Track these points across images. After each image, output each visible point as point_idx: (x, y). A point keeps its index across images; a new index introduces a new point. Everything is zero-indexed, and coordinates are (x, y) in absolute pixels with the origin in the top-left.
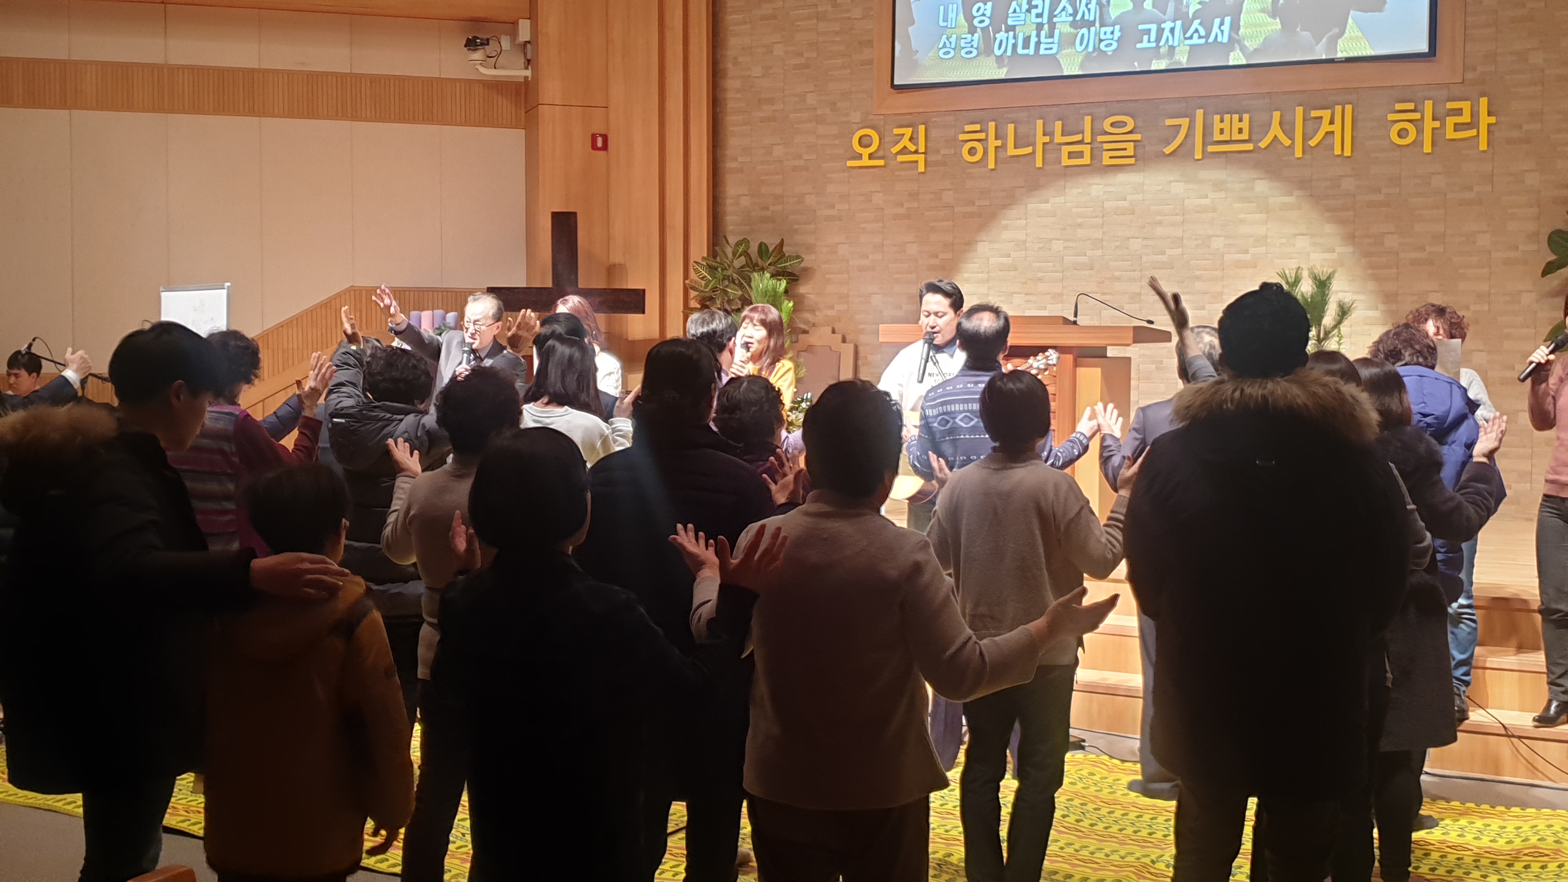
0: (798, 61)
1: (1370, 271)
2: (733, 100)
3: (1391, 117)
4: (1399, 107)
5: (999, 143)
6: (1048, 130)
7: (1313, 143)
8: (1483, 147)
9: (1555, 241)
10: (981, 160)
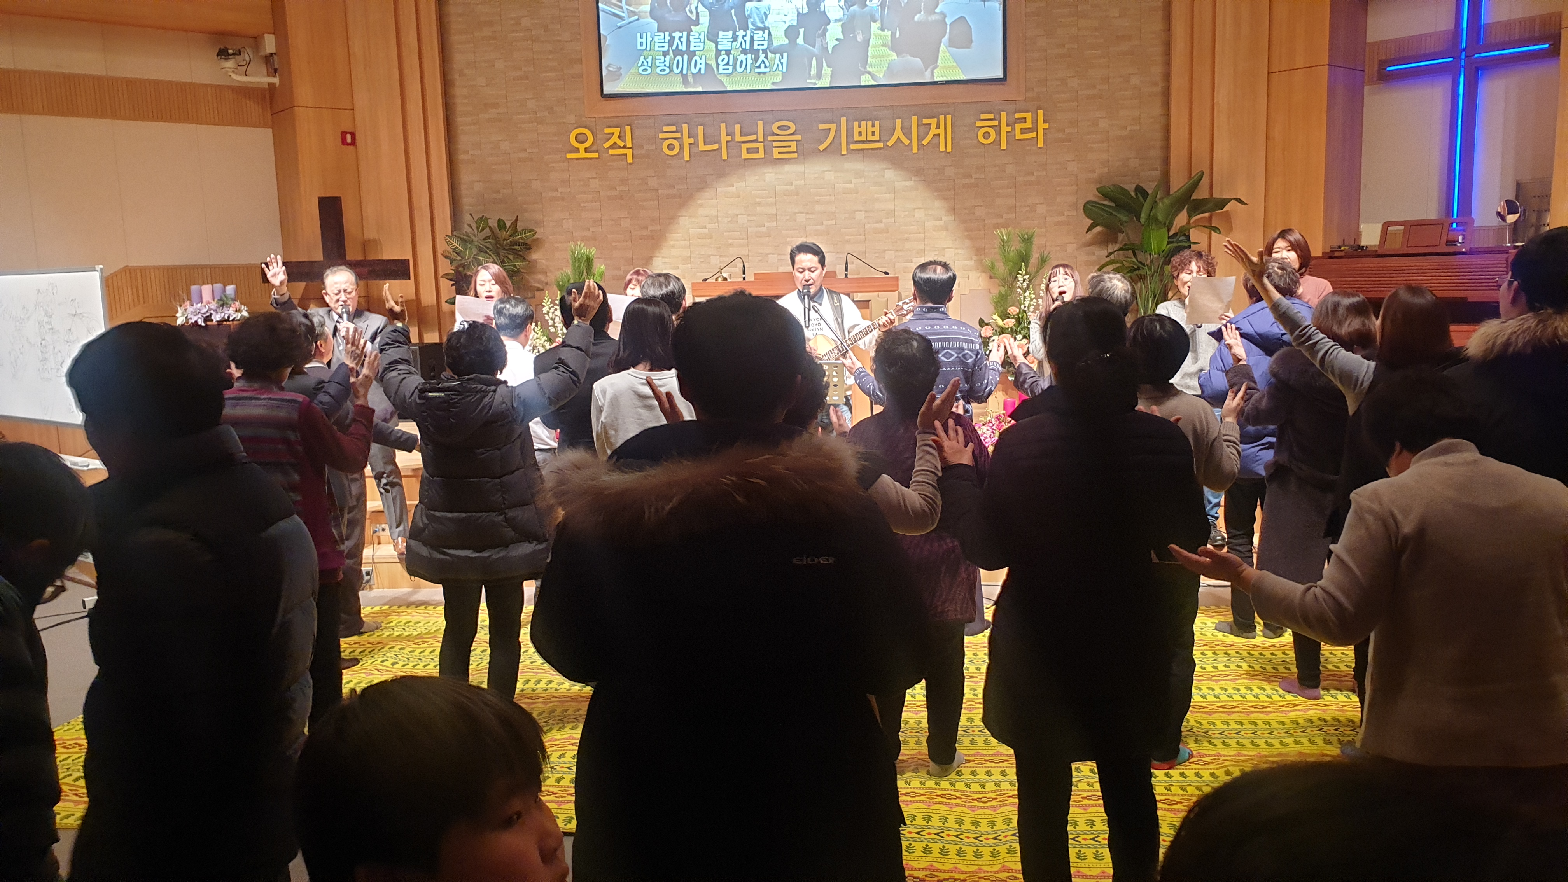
0: (518, 74)
1: (966, 233)
2: (461, 105)
3: (978, 124)
4: (983, 116)
5: (692, 141)
6: (729, 131)
7: (925, 142)
8: (1041, 144)
9: (1090, 209)
10: (678, 153)
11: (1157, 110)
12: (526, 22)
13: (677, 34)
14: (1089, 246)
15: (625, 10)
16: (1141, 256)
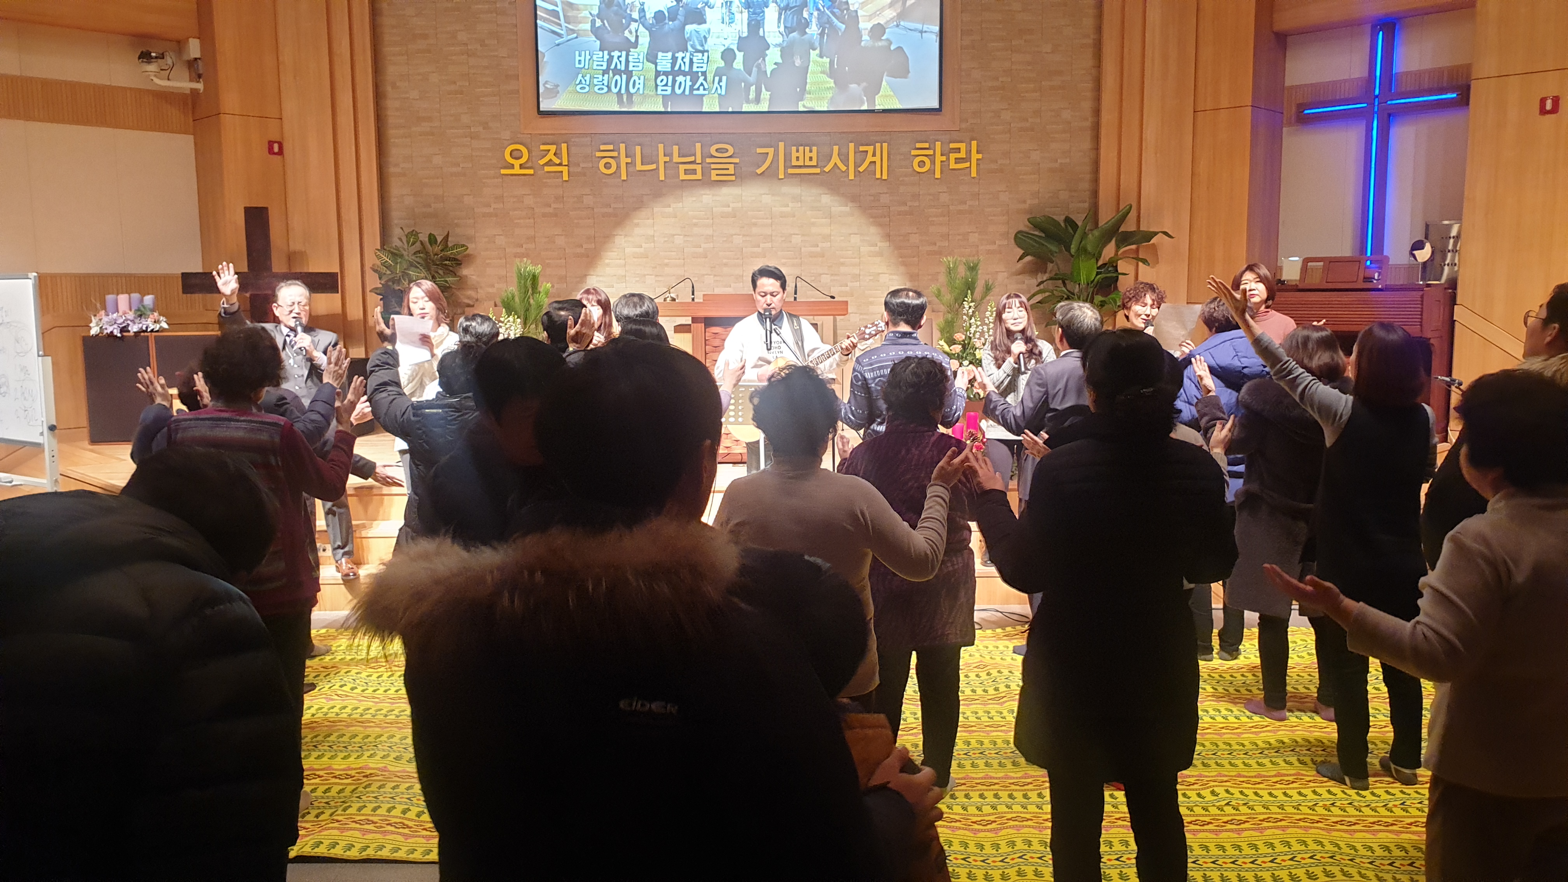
0: (453, 88)
1: (900, 259)
2: (393, 116)
3: (914, 152)
4: (918, 145)
5: (629, 160)
6: (667, 152)
7: (861, 169)
8: (974, 174)
9: (1020, 238)
10: (615, 173)
11: (1086, 144)
12: (462, 36)
13: (616, 54)
14: (1020, 274)
15: (564, 28)
16: (1070, 285)
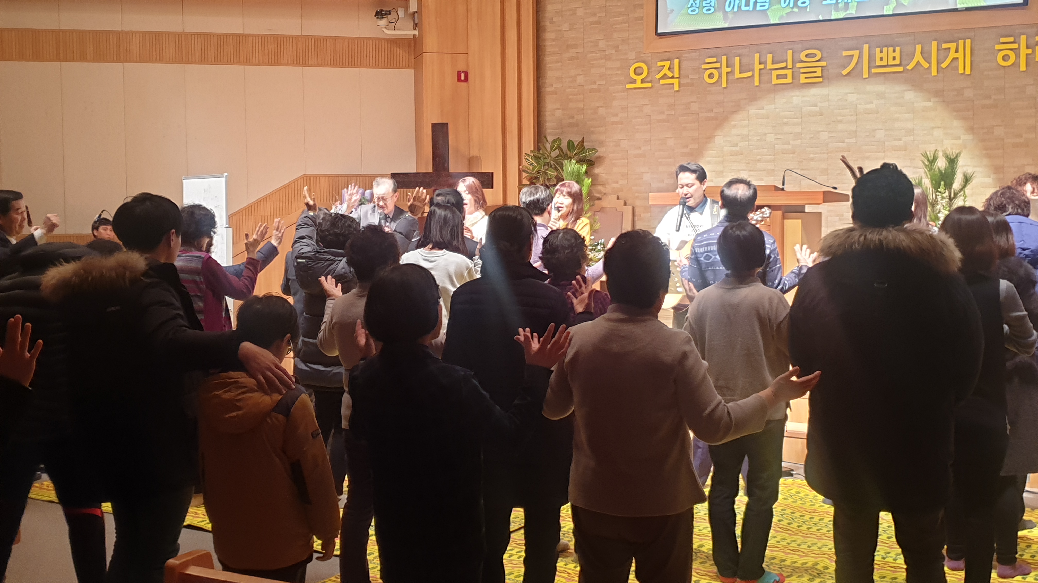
0: (593, 19)
1: (985, 152)
2: (550, 45)
3: (998, 47)
4: (1002, 40)
5: (729, 70)
6: (763, 60)
7: (944, 65)
10: (717, 81)
